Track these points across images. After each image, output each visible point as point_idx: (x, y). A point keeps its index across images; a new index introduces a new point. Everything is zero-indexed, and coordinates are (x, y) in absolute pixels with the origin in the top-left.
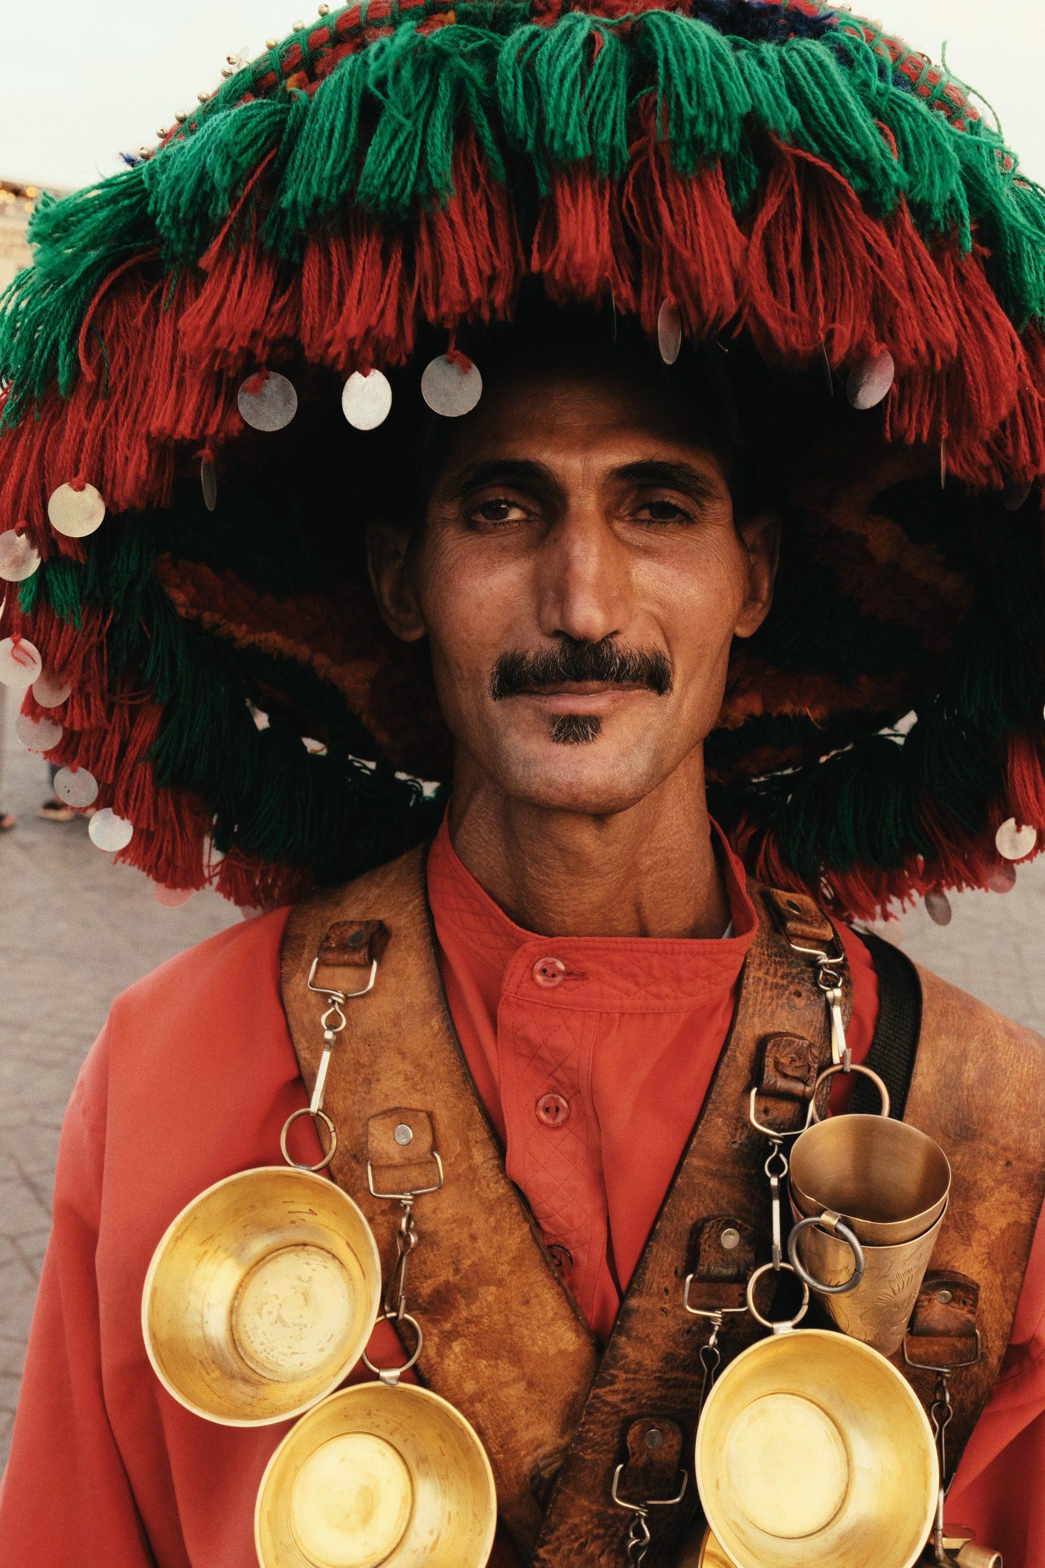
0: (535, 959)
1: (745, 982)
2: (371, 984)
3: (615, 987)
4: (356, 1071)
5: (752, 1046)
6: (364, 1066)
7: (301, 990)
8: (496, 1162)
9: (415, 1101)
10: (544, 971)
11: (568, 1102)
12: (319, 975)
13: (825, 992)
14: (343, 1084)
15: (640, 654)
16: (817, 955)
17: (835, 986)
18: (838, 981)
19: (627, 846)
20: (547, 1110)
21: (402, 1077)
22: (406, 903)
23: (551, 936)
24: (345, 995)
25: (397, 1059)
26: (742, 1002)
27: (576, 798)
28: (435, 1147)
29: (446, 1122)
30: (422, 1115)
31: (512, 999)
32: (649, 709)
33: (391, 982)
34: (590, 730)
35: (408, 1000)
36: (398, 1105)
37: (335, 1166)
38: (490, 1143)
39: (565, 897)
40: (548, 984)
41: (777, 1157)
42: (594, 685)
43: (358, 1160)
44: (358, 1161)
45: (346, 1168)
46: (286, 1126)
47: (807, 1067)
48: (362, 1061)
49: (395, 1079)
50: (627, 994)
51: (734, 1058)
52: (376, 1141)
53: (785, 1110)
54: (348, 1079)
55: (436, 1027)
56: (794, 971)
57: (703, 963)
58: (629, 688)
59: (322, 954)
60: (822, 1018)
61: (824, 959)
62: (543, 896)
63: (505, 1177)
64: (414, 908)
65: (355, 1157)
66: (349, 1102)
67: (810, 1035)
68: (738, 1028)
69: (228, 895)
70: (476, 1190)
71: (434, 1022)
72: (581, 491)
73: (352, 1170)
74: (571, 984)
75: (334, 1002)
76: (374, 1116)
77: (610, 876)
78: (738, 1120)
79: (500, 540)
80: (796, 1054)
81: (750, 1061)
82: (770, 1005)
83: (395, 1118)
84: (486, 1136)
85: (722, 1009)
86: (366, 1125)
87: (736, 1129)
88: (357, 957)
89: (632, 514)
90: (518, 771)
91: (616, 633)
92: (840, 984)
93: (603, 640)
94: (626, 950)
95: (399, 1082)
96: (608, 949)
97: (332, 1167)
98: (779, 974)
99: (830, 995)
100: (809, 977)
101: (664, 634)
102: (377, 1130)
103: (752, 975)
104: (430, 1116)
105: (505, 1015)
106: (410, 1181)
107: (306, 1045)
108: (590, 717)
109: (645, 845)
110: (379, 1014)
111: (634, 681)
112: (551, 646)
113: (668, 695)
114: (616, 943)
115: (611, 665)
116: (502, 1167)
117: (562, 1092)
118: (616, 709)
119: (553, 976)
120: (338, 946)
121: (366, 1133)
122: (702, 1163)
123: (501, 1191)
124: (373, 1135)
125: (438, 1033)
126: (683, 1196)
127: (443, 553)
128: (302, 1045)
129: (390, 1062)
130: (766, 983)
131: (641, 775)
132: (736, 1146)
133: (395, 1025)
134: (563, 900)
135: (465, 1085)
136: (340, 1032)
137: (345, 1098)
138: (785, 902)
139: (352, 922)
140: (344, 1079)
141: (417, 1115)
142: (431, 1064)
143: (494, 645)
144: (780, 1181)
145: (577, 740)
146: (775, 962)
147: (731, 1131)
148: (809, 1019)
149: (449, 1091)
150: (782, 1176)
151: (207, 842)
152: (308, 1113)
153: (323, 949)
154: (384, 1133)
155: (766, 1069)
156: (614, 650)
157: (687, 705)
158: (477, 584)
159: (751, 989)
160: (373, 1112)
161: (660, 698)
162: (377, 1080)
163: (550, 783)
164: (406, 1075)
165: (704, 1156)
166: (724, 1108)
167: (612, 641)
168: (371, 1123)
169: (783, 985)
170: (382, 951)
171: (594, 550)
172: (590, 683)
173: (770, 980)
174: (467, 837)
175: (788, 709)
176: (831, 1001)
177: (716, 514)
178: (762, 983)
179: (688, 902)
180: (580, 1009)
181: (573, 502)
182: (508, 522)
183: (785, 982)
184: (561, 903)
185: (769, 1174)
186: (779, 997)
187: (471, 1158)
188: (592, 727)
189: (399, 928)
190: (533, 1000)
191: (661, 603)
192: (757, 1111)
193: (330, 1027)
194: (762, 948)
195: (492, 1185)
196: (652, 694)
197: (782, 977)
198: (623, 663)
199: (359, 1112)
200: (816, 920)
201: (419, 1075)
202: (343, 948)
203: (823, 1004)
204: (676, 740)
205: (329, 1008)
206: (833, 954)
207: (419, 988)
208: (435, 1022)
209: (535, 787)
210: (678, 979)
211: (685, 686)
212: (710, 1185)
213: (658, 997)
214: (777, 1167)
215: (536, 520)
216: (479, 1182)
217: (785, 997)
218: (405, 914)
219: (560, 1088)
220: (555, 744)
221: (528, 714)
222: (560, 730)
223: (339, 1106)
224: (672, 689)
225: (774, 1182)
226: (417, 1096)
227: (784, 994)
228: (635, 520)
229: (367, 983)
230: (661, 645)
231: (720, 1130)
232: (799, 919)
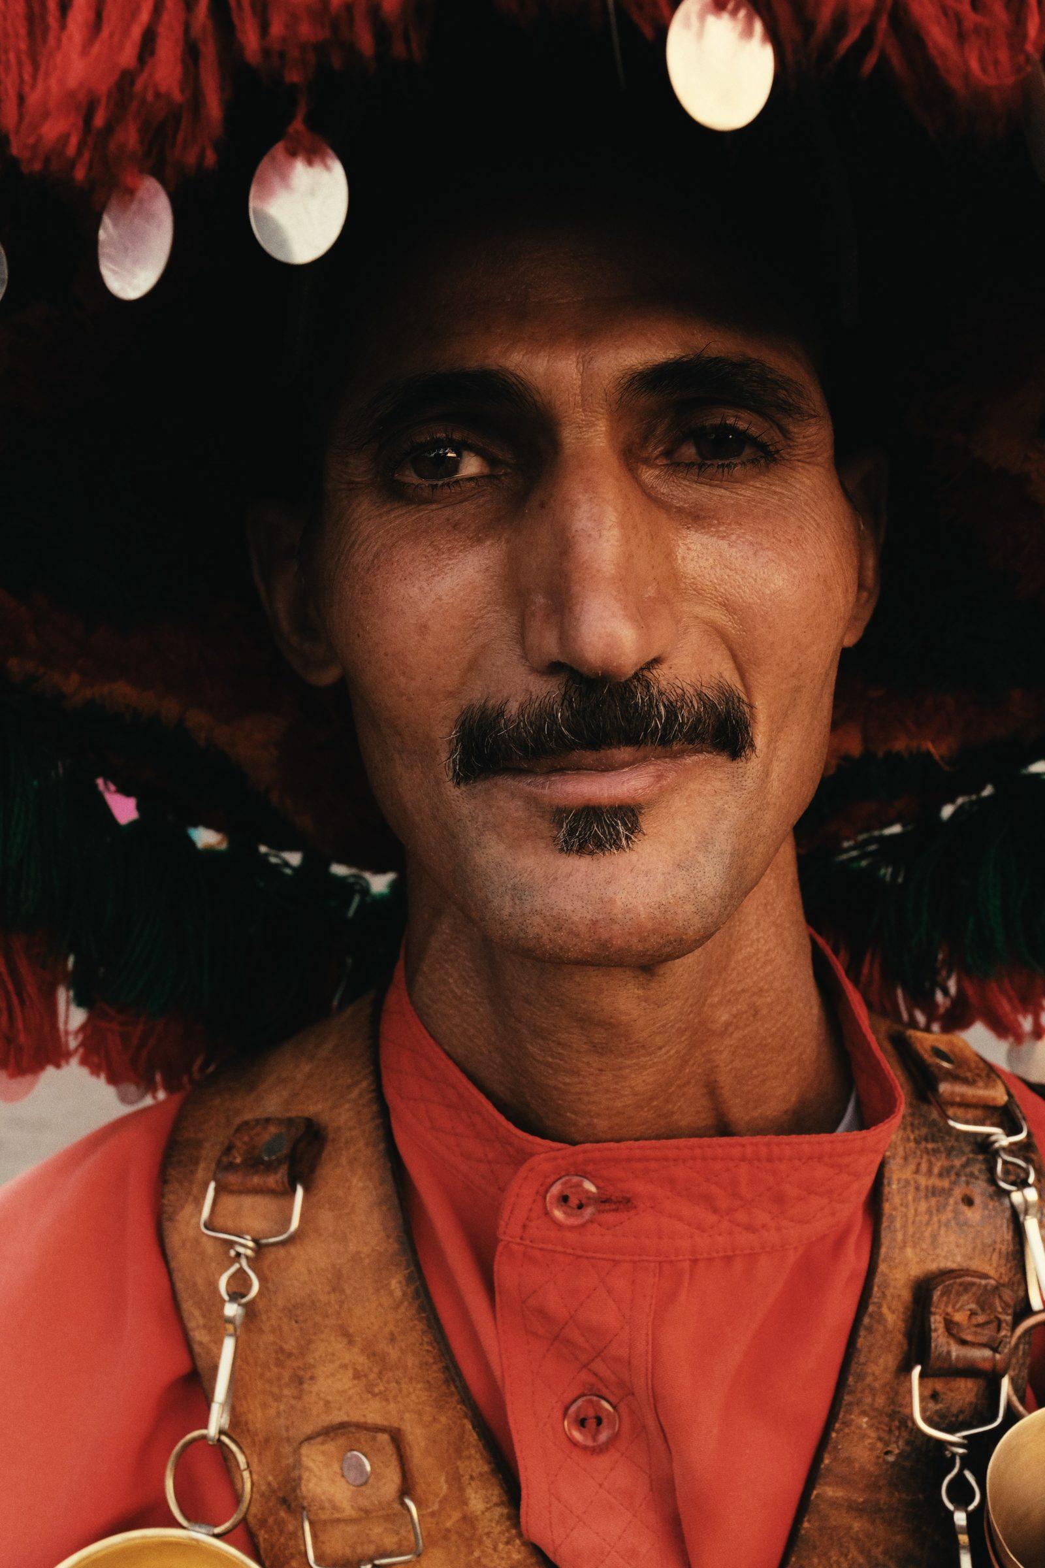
0: (549, 1181)
1: (886, 1190)
2: (295, 1223)
3: (680, 1219)
4: (279, 1363)
5: (906, 1295)
6: (290, 1355)
7: (192, 1233)
8: (506, 1511)
9: (373, 1412)
10: (564, 1199)
11: (614, 1407)
12: (219, 1208)
13: (1008, 1193)
14: (259, 1383)
15: (700, 695)
16: (989, 1135)
17: (1022, 1184)
18: (1028, 1175)
19: (691, 1001)
20: (582, 1423)
21: (350, 1373)
22: (349, 1087)
23: (574, 1143)
24: (255, 1240)
25: (339, 1345)
26: (885, 1224)
27: (604, 945)
28: (406, 1489)
29: (423, 1444)
30: (384, 1438)
31: (516, 1247)
32: (717, 784)
33: (326, 1218)
34: (621, 829)
35: (352, 1247)
36: (346, 1419)
37: (255, 1516)
38: (493, 1480)
39: (593, 1089)
40: (572, 1221)
41: (960, 1476)
42: (624, 753)
43: (289, 1507)
44: (289, 1509)
45: (271, 1520)
46: (172, 1459)
47: (995, 1324)
48: (286, 1347)
49: (339, 1376)
50: (701, 1228)
51: (881, 1319)
52: (314, 1481)
53: (965, 1392)
54: (268, 1375)
55: (398, 1293)
56: (958, 1163)
57: (821, 1171)
58: (682, 753)
59: (219, 1176)
60: (1008, 1236)
61: (1003, 1140)
62: (556, 1088)
63: (520, 1535)
64: (361, 1095)
65: (284, 1501)
66: (272, 1412)
67: (992, 1268)
68: (882, 1267)
69: (95, 1071)
70: (477, 1554)
71: (394, 1284)
72: (579, 416)
73: (281, 1524)
74: (610, 1218)
75: (238, 1255)
76: (309, 1438)
77: (664, 1050)
78: (892, 1415)
79: (448, 512)
80: (978, 1303)
81: (905, 1321)
82: (928, 1224)
83: (341, 1441)
84: (486, 1468)
85: (853, 1239)
86: (297, 1451)
87: (890, 1431)
88: (271, 1181)
89: (668, 454)
90: (504, 906)
91: (657, 661)
92: (1031, 1180)
93: (636, 674)
94: (694, 1158)
95: (345, 1382)
96: (666, 1159)
97: (250, 1519)
98: (936, 1170)
99: (1017, 1197)
100: (980, 1171)
101: (734, 657)
102: (314, 1461)
103: (895, 1177)
104: (397, 1438)
105: (505, 1272)
106: (370, 1542)
107: (201, 1321)
108: (620, 807)
109: (718, 991)
110: (310, 1271)
111: (691, 741)
112: (546, 689)
113: (748, 760)
114: (678, 1148)
115: (651, 718)
116: (515, 1519)
117: (605, 1392)
118: (663, 791)
119: (580, 1207)
120: (244, 1162)
121: (298, 1464)
122: (840, 1493)
123: (516, 1556)
124: (308, 1469)
125: (402, 1303)
126: (815, 1548)
127: (354, 543)
128: (195, 1320)
129: (330, 1350)
130: (917, 1189)
131: (712, 899)
132: (891, 1458)
133: (334, 1290)
134: (588, 1094)
135: (448, 1386)
136: (253, 1301)
137: (264, 1406)
138: (928, 1048)
139: (268, 1121)
140: (262, 1376)
141: (374, 1439)
142: (394, 1354)
143: (451, 695)
144: (970, 1516)
145: (600, 846)
146: (927, 1151)
147: (883, 1435)
148: (988, 1241)
149: (424, 1396)
150: (971, 1508)
151: (63, 996)
152: (204, 1438)
153: (224, 1166)
154: (327, 1465)
155: (934, 1335)
156: (655, 691)
157: (778, 769)
158: (414, 592)
159: (897, 1200)
160: (308, 1429)
161: (734, 765)
162: (312, 1378)
163: (559, 923)
164: (355, 1369)
165: (843, 1481)
166: (869, 1400)
167: (650, 676)
168: (305, 1450)
169: (943, 1189)
170: (312, 1168)
171: (611, 516)
172: (615, 751)
173: (923, 1181)
174: (430, 991)
175: (900, 745)
176: (1021, 1209)
177: (811, 445)
178: (912, 1189)
179: (788, 1071)
180: (628, 1258)
181: (569, 437)
182: (457, 482)
183: (946, 1183)
184: (586, 1098)
185: (950, 1507)
186: (940, 1209)
187: (465, 1503)
188: (624, 824)
189: (339, 1128)
190: (550, 1247)
191: (727, 606)
192: (922, 1399)
193: (235, 1296)
194: (905, 1129)
195: (501, 1546)
196: (721, 759)
197: (940, 1175)
198: (672, 711)
199: (287, 1429)
200: (979, 1075)
201: (376, 1370)
202: (254, 1164)
203: (1008, 1214)
204: (764, 830)
205: (232, 1264)
206: (1012, 1130)
207: (369, 1228)
208: (396, 1284)
209: (533, 931)
210: (780, 1199)
211: (771, 741)
212: (856, 1526)
213: (749, 1228)
214: (961, 1493)
215: (505, 474)
216: (480, 1542)
217: (950, 1208)
218: (347, 1106)
219: (601, 1386)
220: (564, 855)
221: (514, 809)
222: (571, 832)
223: (257, 1418)
224: (752, 746)
225: (960, 1518)
226: (375, 1404)
227: (947, 1204)
228: (674, 465)
229: (289, 1220)
230: (731, 677)
231: (864, 1436)
232: (954, 1077)
